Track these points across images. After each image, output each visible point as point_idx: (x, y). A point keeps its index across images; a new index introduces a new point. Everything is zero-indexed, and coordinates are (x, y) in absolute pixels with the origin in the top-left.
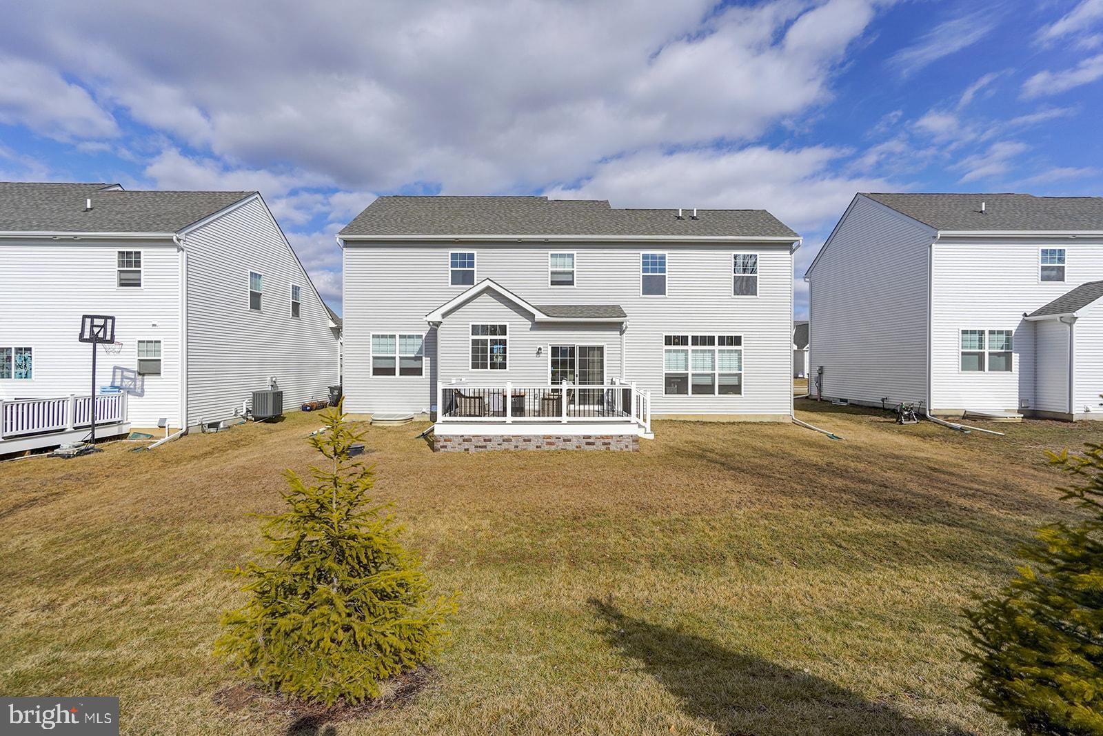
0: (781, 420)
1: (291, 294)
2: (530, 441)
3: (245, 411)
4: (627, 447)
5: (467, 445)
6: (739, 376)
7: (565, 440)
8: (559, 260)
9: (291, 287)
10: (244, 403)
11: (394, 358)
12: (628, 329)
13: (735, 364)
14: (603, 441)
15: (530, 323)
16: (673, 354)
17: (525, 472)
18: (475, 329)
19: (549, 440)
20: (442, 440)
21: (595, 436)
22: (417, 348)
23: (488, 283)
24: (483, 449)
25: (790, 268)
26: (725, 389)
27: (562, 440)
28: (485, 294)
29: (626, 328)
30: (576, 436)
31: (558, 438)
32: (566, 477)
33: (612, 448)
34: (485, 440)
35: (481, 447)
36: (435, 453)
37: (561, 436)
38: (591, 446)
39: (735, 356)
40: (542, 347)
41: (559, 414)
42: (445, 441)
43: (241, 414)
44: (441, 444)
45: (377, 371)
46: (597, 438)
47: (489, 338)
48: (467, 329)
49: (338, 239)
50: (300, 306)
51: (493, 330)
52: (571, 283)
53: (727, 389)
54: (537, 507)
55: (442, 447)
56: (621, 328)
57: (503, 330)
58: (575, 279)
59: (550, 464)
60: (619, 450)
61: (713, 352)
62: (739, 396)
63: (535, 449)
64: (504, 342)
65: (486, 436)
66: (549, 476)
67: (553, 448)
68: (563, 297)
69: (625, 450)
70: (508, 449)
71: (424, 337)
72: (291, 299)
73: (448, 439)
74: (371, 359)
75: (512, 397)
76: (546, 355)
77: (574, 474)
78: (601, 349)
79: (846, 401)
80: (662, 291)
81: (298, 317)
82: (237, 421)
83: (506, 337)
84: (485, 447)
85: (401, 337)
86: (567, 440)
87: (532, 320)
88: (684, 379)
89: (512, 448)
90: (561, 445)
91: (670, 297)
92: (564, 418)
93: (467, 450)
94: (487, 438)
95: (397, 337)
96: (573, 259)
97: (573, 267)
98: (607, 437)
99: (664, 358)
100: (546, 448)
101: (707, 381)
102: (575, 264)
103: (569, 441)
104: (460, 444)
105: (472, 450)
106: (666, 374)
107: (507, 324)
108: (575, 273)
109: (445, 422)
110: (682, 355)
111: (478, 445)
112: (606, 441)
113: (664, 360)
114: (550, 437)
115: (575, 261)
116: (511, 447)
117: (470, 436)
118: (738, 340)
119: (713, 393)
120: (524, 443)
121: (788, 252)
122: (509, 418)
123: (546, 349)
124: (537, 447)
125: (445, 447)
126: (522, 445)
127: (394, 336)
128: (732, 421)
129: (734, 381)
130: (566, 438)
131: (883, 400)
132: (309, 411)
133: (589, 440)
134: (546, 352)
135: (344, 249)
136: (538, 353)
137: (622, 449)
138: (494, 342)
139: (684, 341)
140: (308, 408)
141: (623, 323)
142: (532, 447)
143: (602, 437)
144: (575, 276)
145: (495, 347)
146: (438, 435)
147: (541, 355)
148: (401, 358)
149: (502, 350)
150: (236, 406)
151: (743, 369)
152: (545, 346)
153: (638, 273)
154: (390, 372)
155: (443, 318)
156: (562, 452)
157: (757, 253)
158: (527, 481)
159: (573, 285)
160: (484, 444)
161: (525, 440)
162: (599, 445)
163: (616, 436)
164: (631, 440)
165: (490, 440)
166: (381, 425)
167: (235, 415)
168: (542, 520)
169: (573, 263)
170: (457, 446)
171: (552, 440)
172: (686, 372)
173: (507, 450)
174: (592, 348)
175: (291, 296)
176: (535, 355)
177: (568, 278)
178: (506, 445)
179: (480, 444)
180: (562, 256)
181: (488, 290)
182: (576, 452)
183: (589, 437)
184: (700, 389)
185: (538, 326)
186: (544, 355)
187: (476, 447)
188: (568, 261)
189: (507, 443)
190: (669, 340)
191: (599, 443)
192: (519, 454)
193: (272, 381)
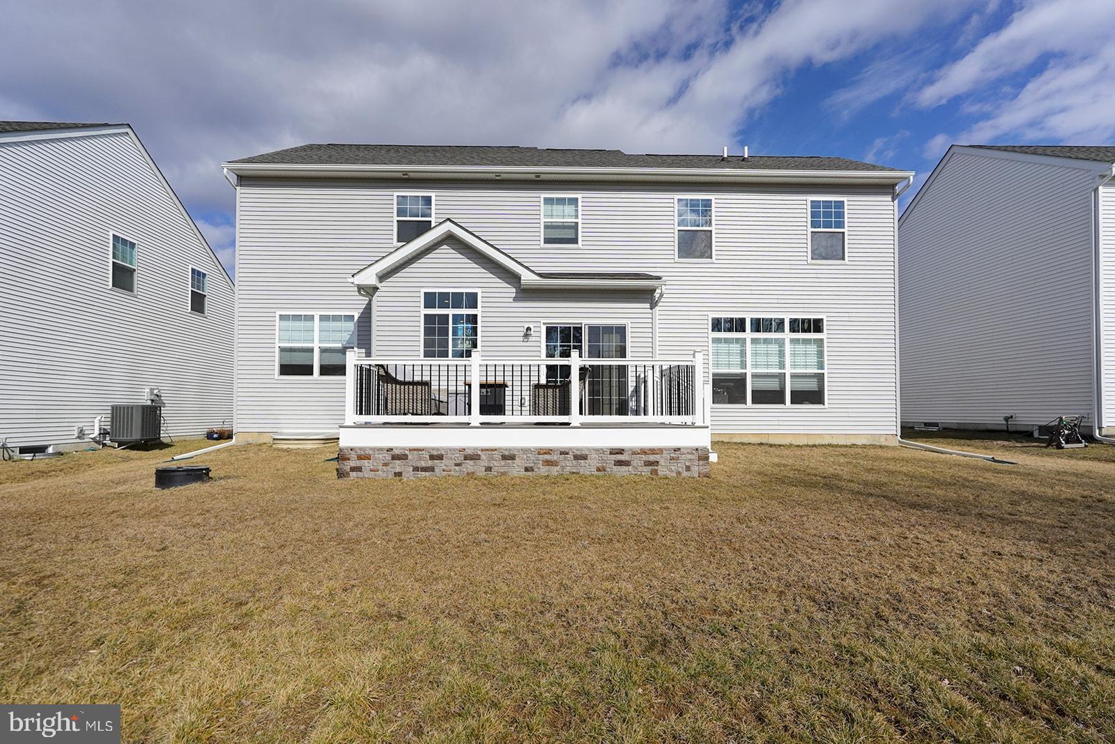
0: (884, 443)
1: (190, 280)
2: (512, 457)
3: (97, 432)
4: (688, 469)
5: (398, 466)
6: (820, 377)
7: (577, 457)
8: (557, 209)
9: (190, 271)
10: (97, 421)
11: (311, 350)
12: (663, 300)
13: (813, 360)
14: (644, 458)
15: (514, 290)
16: (723, 346)
17: (503, 512)
18: (430, 300)
19: (547, 457)
20: (353, 455)
21: (631, 449)
22: (346, 336)
23: (448, 227)
24: (427, 474)
25: (892, 221)
26: (801, 397)
27: (570, 456)
28: (445, 247)
29: (661, 295)
30: (597, 450)
31: (564, 453)
32: (590, 522)
33: (662, 471)
34: (432, 457)
35: (425, 469)
36: (341, 481)
37: (570, 449)
38: (624, 468)
39: (813, 348)
40: (531, 326)
41: (565, 410)
42: (360, 458)
43: (92, 436)
44: (352, 463)
45: (286, 370)
46: (634, 453)
47: (450, 312)
48: (417, 299)
49: (225, 170)
50: (206, 299)
51: (457, 300)
52: (575, 241)
53: (802, 397)
54: (532, 601)
55: (353, 469)
56: (652, 297)
57: (472, 300)
58: (580, 234)
59: (553, 497)
60: (675, 475)
61: (781, 343)
62: (820, 406)
63: (523, 473)
64: (473, 319)
65: (433, 449)
66: (555, 520)
67: (555, 471)
68: (563, 260)
69: (685, 474)
70: (473, 473)
71: (356, 318)
72: (190, 286)
73: (364, 455)
74: (277, 350)
75: (482, 386)
76: (538, 339)
77: (608, 514)
78: (621, 331)
79: (936, 425)
80: (706, 252)
81: (203, 313)
82: (85, 447)
83: (478, 312)
84: (431, 469)
85: (324, 318)
86: (580, 457)
87: (517, 285)
88: (740, 381)
89: (481, 473)
90: (569, 465)
91: (718, 261)
92: (575, 417)
93: (399, 474)
94: (435, 453)
95: (317, 319)
96: (577, 206)
97: (577, 217)
98: (653, 451)
99: (711, 351)
100: (544, 470)
101: (773, 385)
102: (580, 213)
103: (584, 458)
104: (385, 465)
105: (408, 474)
106: (714, 375)
107: (479, 291)
108: (580, 226)
109: (358, 426)
110: (735, 348)
111: (419, 465)
112: (652, 458)
113: (710, 354)
114: (549, 451)
115: (580, 208)
116: (478, 468)
117: (404, 449)
118: (817, 326)
119: (783, 402)
120: (503, 463)
121: (889, 198)
122: (476, 417)
123: (538, 329)
124: (527, 469)
125: (359, 469)
126: (499, 466)
127: (311, 318)
128: (811, 443)
129: (812, 385)
130: (579, 453)
131: (1007, 419)
132: (216, 439)
133: (620, 457)
134: (538, 334)
135: (238, 188)
136: (526, 335)
137: (679, 473)
138: (457, 318)
139: (739, 325)
140: (215, 436)
141: (655, 290)
142: (516, 470)
143: (644, 452)
144: (580, 230)
145: (460, 326)
146: (347, 449)
147: (531, 339)
148: (323, 351)
149: (470, 332)
150: (81, 425)
151: (826, 366)
152: (536, 324)
153: (672, 226)
154: (307, 370)
155: (381, 282)
156: (573, 477)
157: (844, 198)
158: (508, 529)
159: (577, 243)
160: (430, 463)
161: (504, 458)
162: (638, 468)
163: (669, 449)
164: (695, 457)
165: (440, 457)
166: (285, 447)
167: (79, 437)
168: (552, 650)
169: (577, 211)
170: (380, 468)
171: (555, 457)
172: (744, 371)
173: (471, 475)
174: (608, 330)
175: (190, 283)
176: (521, 339)
177: (569, 234)
178: (469, 466)
179: (423, 464)
180: (561, 201)
181: (450, 239)
182: (598, 477)
183: (620, 451)
184: (762, 397)
185: (527, 293)
186: (534, 339)
187: (416, 469)
188: (569, 209)
189: (471, 462)
190: (717, 325)
191: (637, 461)
192: (493, 481)
193: (152, 393)
